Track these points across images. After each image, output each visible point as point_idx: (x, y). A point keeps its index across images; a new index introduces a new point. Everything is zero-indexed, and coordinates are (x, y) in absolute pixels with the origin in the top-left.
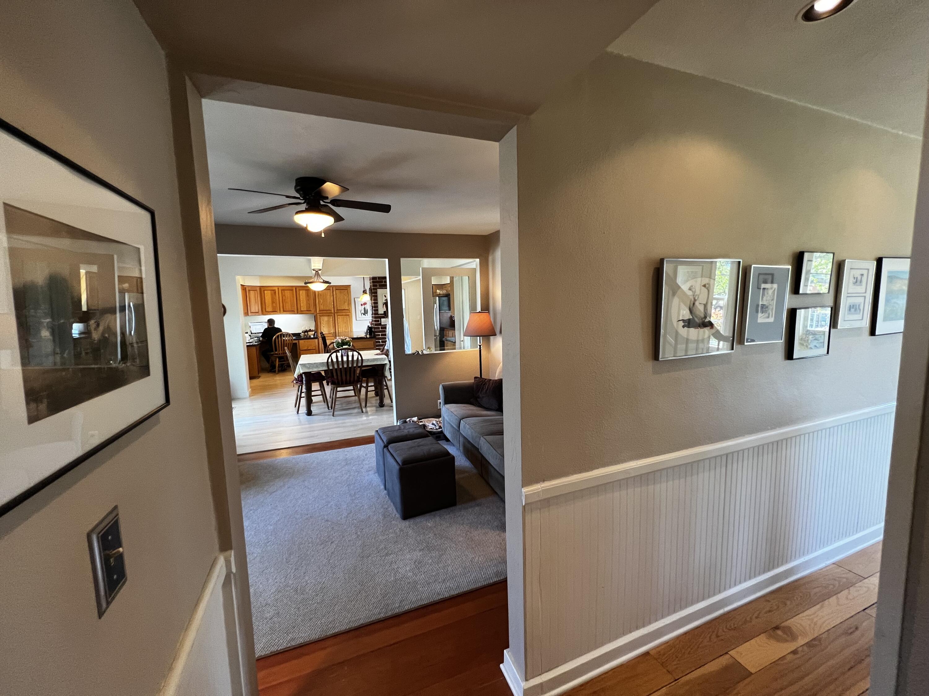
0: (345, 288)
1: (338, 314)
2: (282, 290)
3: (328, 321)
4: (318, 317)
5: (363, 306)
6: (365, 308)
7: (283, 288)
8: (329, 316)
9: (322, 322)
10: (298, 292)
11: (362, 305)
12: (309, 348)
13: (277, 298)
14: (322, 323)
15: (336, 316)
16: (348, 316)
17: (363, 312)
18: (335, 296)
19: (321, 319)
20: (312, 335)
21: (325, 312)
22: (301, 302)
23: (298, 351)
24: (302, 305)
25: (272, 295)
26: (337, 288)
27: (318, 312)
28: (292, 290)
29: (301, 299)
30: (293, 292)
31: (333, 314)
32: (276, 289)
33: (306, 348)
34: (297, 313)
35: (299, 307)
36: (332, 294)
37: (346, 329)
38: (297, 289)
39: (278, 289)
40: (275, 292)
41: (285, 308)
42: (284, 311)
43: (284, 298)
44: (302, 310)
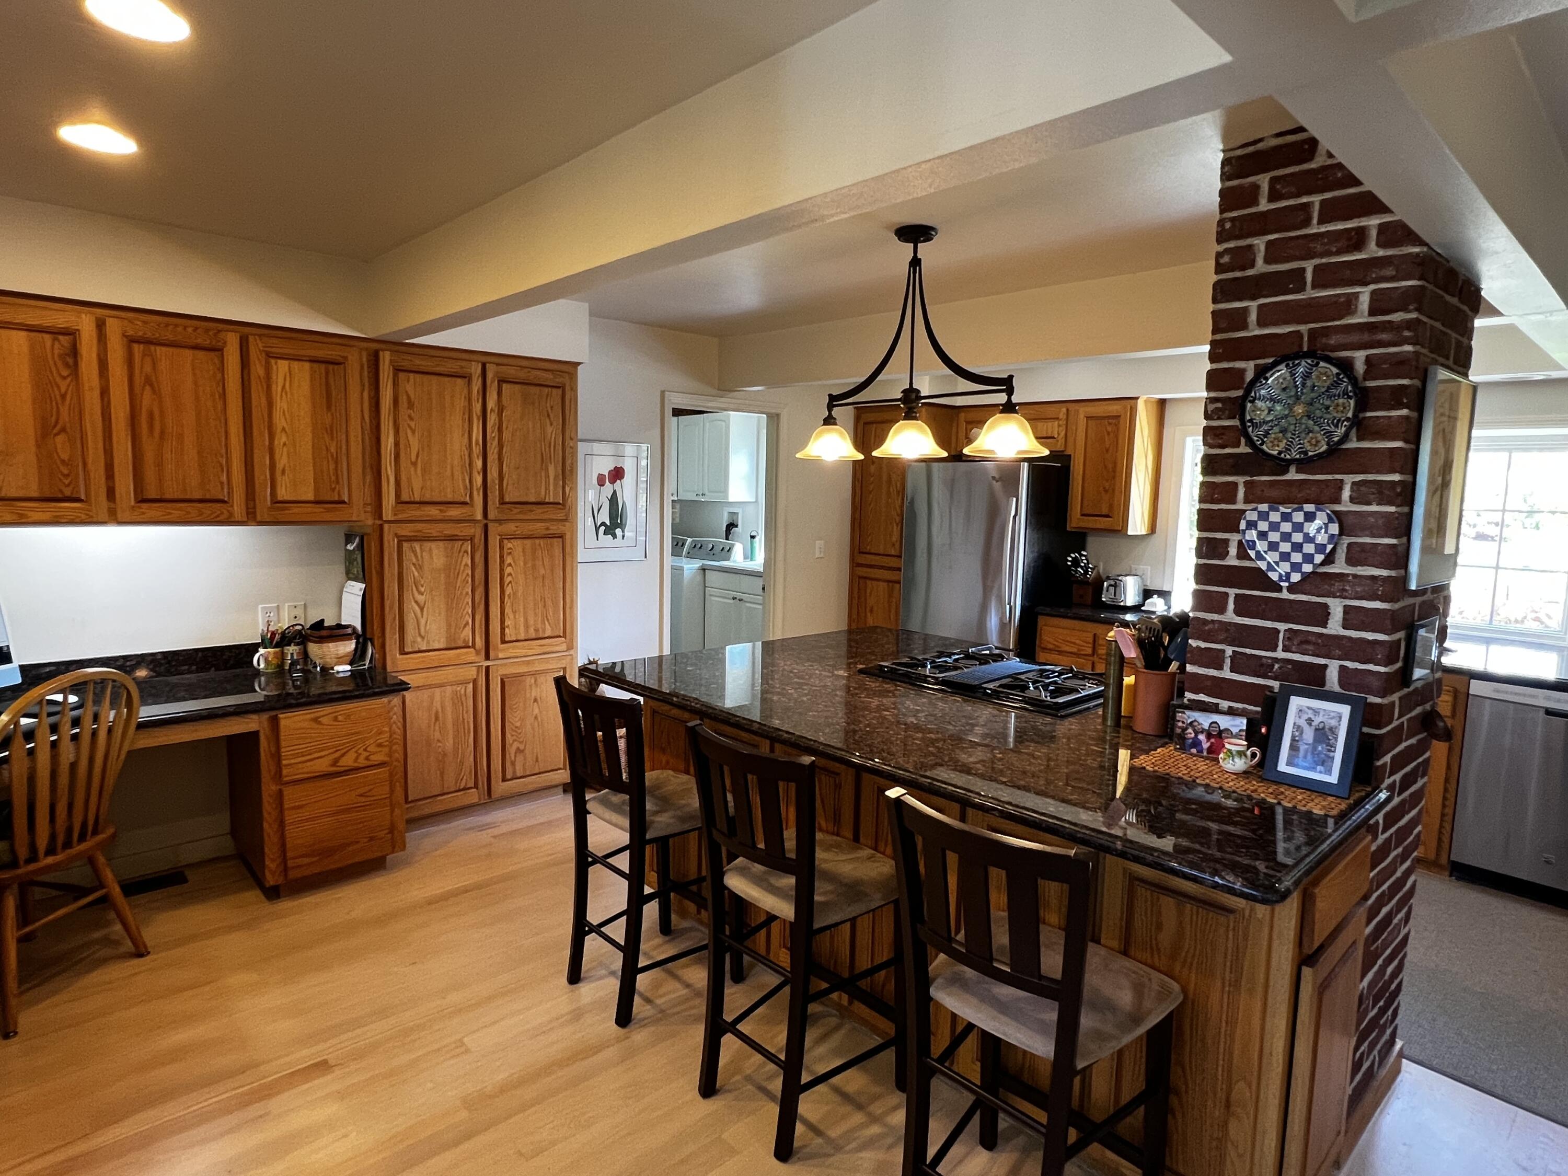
0: (548, 377)
1: (511, 527)
2: (131, 341)
3: (450, 570)
4: (390, 543)
5: (608, 489)
6: (613, 499)
7: (138, 328)
8: (452, 538)
9: (412, 573)
10: (258, 369)
11: (601, 481)
12: (348, 761)
13: (92, 400)
14: (409, 581)
15: (494, 541)
16: (557, 542)
17: (604, 517)
18: (492, 419)
19: (408, 556)
20: (340, 660)
21: (434, 511)
22: (281, 439)
23: (268, 788)
24: (282, 461)
25: (38, 364)
26: (511, 372)
27: (388, 514)
28: (217, 350)
29: (280, 422)
30: (222, 369)
31: (478, 531)
32: (86, 324)
33: (323, 765)
34: (251, 518)
35: (262, 475)
36: (477, 407)
37: (545, 617)
38: (256, 347)
39: (100, 325)
40: (74, 352)
41: (150, 474)
42: (142, 500)
43: (147, 399)
44: (283, 493)
